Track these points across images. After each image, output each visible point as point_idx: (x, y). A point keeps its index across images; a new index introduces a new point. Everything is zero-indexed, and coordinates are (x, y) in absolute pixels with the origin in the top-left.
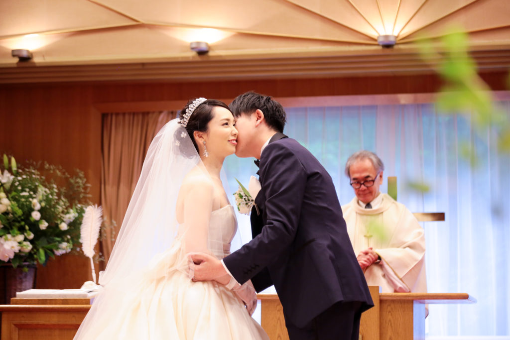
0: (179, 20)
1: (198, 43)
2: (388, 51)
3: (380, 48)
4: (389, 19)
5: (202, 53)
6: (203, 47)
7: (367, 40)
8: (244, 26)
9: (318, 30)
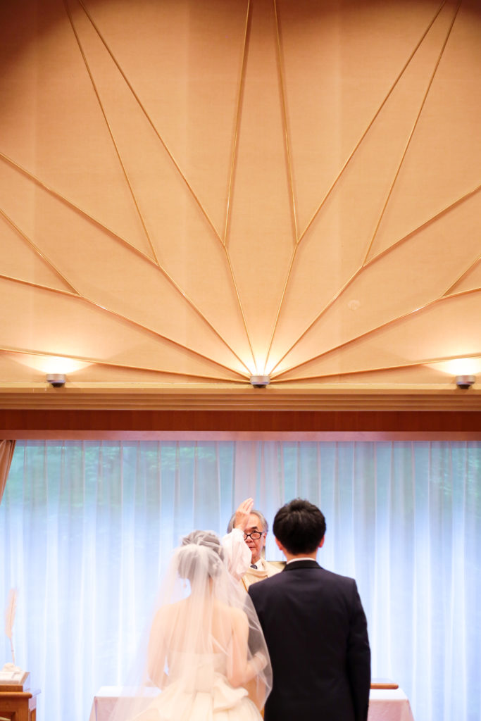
0: (30, 347)
1: (56, 375)
2: (260, 391)
3: (251, 387)
4: (261, 355)
5: (57, 385)
6: (60, 380)
7: (236, 377)
8: (103, 357)
9: (184, 365)
